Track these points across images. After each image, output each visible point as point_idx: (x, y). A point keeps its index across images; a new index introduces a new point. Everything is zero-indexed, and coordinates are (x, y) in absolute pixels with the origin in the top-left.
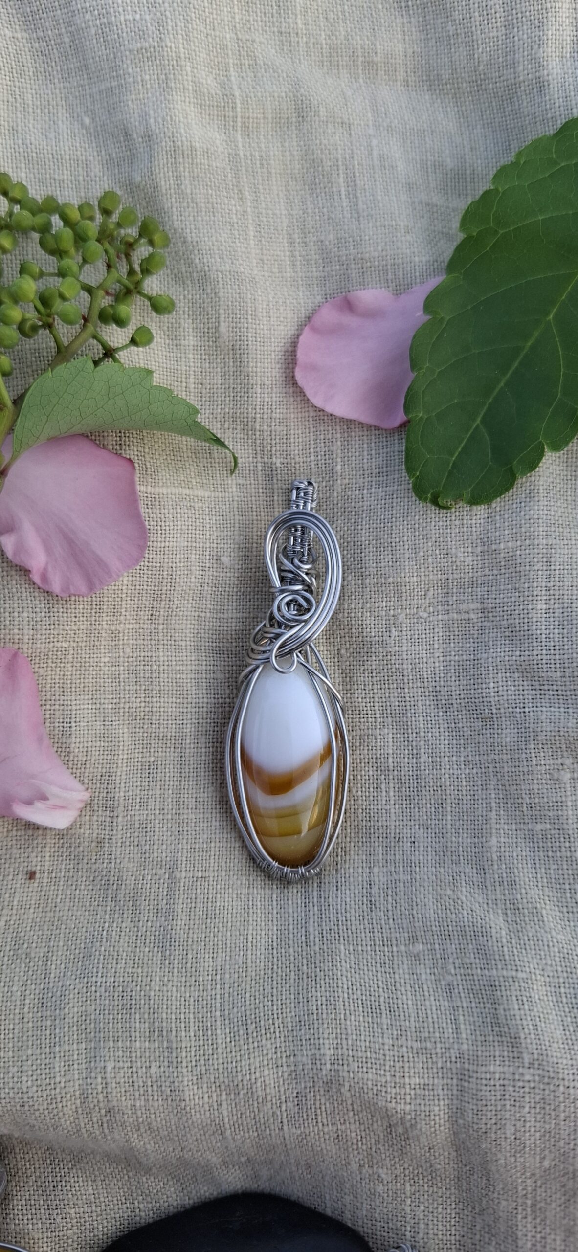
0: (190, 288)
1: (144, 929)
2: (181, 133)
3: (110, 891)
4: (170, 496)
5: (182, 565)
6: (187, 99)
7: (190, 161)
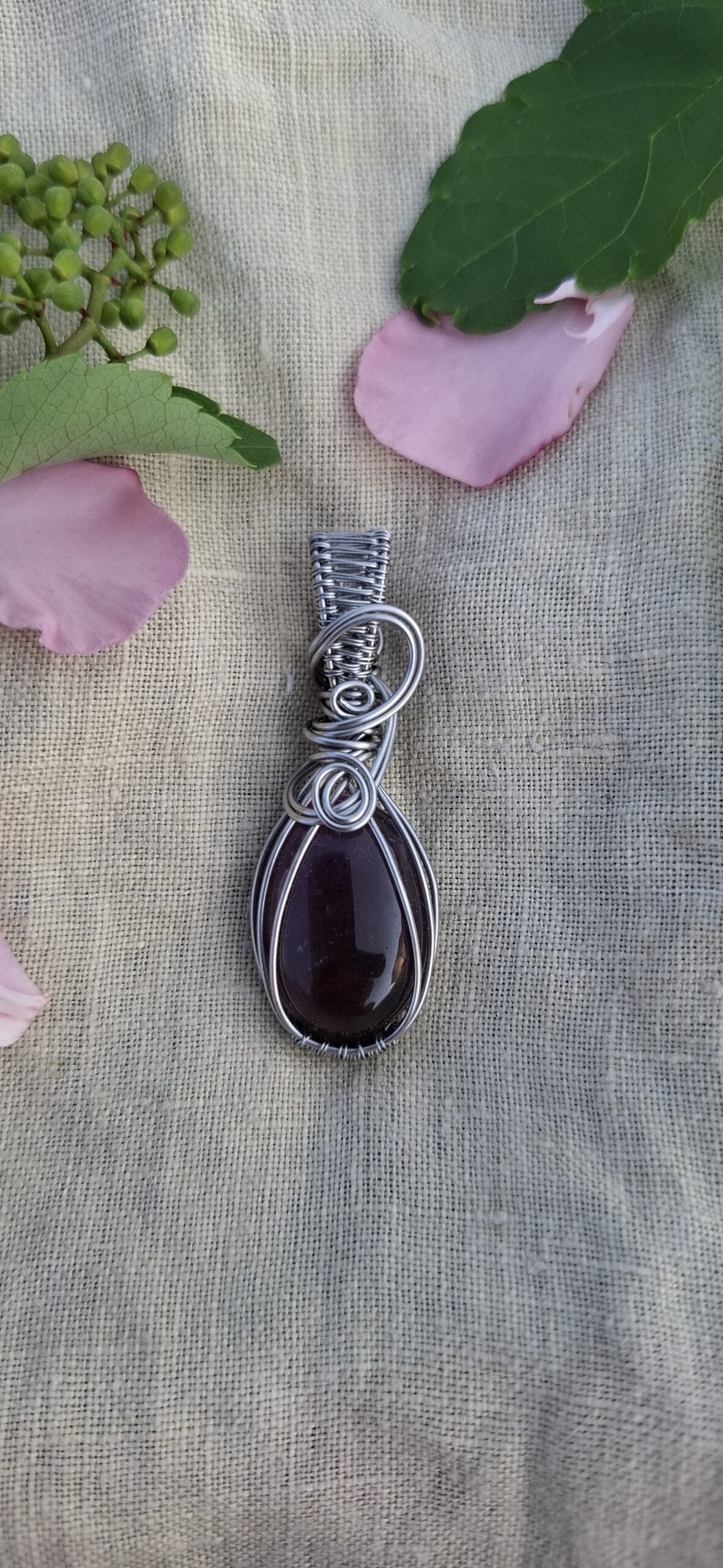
0: (222, 295)
2: (213, 84)
3: (75, 1133)
6: (222, 40)
7: (225, 121)
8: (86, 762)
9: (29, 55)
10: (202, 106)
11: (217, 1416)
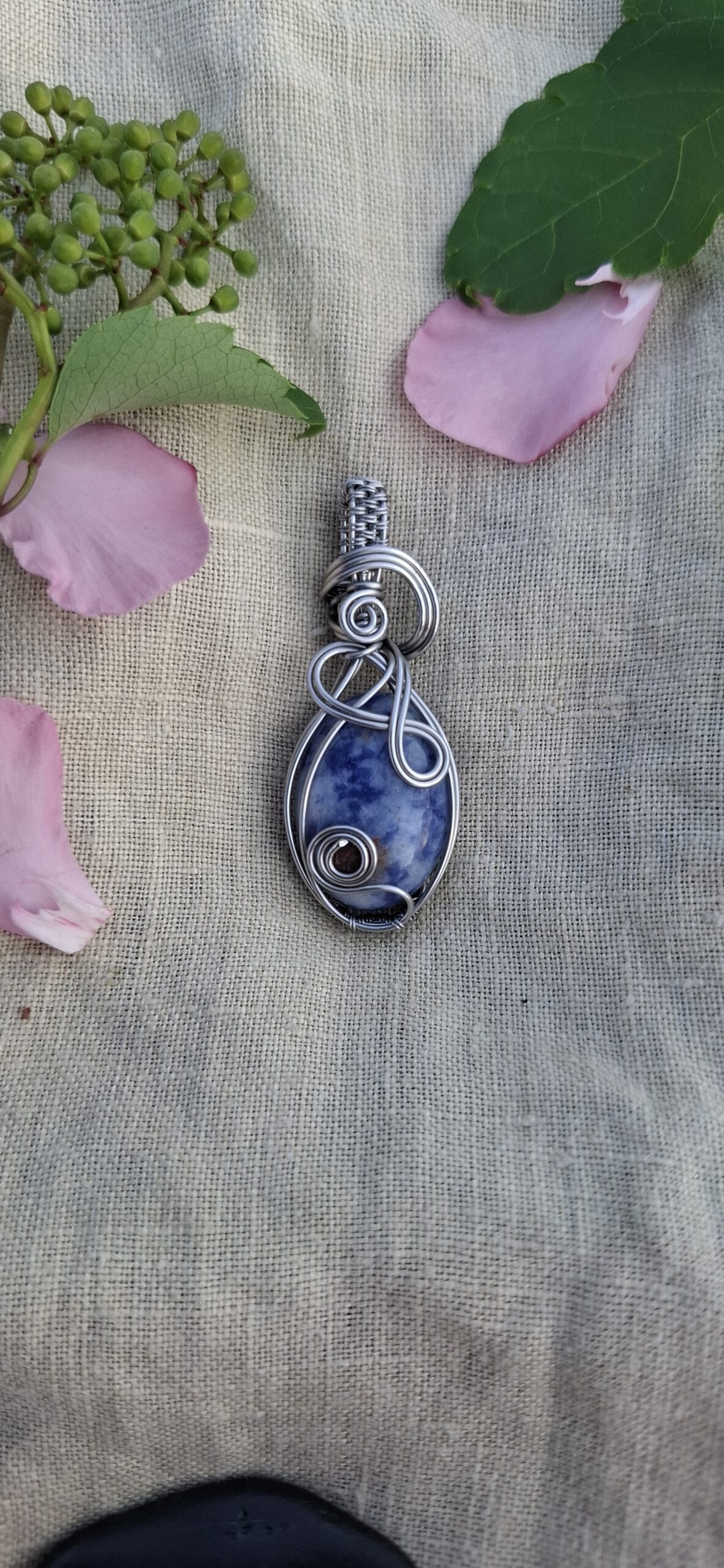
0: (277, 269)
1: (166, 1083)
2: (275, 67)
3: (126, 1036)
4: (231, 533)
5: (242, 624)
6: (286, 25)
7: (286, 103)
8: (140, 695)
9: (103, 20)
10: (264, 86)
11: (258, 1295)
